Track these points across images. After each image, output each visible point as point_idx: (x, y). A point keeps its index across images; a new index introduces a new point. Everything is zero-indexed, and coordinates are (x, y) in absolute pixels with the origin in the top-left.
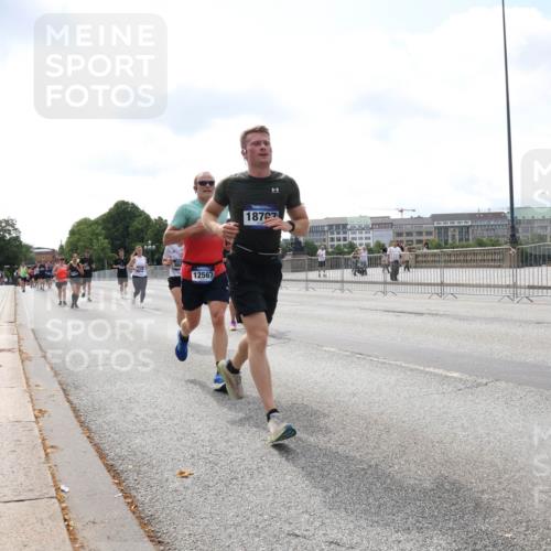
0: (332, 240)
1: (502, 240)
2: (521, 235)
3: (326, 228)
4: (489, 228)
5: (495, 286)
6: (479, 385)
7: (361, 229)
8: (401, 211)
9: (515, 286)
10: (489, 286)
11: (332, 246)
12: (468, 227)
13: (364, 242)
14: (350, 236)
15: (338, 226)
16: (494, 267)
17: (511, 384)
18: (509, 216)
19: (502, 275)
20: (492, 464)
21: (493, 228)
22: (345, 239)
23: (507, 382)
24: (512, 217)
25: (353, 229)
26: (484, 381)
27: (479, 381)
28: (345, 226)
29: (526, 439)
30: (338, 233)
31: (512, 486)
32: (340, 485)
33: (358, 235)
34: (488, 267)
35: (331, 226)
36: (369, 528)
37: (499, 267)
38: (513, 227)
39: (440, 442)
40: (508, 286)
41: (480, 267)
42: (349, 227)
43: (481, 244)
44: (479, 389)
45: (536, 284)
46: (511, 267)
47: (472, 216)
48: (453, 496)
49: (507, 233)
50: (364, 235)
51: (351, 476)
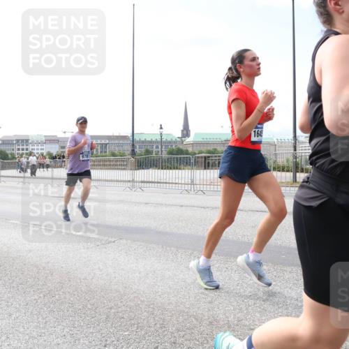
0: (19, 149)
1: (127, 153)
2: (137, 150)
3: (14, 142)
4: (118, 145)
5: (121, 181)
6: (110, 242)
7: (38, 143)
8: (65, 132)
9: (133, 181)
10: (117, 181)
11: (18, 154)
12: (106, 144)
13: (40, 151)
14: (30, 147)
15: (22, 141)
16: (122, 169)
17: (129, 241)
18: (131, 138)
19: (126, 174)
20: (117, 291)
21: (122, 145)
22: (27, 149)
23: (127, 239)
24: (133, 139)
25: (33, 143)
26: (113, 240)
27: (110, 239)
28: (27, 141)
29: (137, 274)
30: (23, 145)
31: (129, 303)
32: (19, 311)
33: (36, 147)
34: (117, 169)
35: (18, 141)
36: (39, 338)
37: (124, 169)
38: (133, 145)
39: (85, 279)
40: (129, 181)
41: (113, 169)
42: (30, 141)
43: (113, 155)
44: (110, 245)
45: (145, 180)
46: (131, 169)
47: (109, 138)
48: (93, 312)
49: (130, 148)
50: (40, 147)
51: (27, 304)
